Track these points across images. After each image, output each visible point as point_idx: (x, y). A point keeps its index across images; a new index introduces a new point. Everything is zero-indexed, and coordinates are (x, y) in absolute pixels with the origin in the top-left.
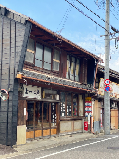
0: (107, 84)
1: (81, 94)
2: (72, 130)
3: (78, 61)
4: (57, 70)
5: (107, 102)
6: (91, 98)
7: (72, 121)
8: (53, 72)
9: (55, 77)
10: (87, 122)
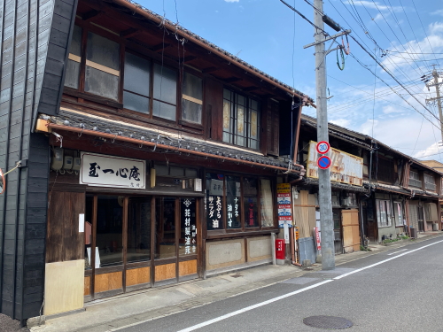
0: (323, 151)
1: (266, 177)
2: (244, 259)
3: (254, 104)
4: (195, 122)
5: (326, 193)
6: (289, 186)
7: (243, 240)
8: (183, 126)
9: (187, 138)
10: (283, 241)
